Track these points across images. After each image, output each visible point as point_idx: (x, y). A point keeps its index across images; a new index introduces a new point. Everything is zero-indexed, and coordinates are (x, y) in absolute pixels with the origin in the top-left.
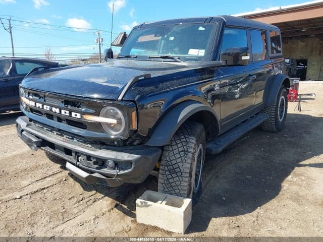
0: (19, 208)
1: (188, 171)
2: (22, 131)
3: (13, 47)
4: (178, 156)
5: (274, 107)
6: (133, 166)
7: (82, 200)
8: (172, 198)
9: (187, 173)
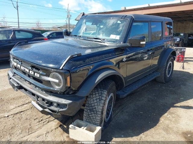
0: (6, 123)
1: (101, 111)
2: (10, 79)
3: (18, 18)
4: (95, 101)
5: (164, 68)
6: (67, 107)
7: (42, 120)
8: (90, 125)
9: (100, 112)
